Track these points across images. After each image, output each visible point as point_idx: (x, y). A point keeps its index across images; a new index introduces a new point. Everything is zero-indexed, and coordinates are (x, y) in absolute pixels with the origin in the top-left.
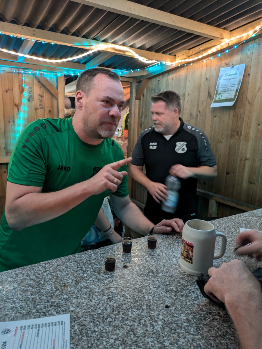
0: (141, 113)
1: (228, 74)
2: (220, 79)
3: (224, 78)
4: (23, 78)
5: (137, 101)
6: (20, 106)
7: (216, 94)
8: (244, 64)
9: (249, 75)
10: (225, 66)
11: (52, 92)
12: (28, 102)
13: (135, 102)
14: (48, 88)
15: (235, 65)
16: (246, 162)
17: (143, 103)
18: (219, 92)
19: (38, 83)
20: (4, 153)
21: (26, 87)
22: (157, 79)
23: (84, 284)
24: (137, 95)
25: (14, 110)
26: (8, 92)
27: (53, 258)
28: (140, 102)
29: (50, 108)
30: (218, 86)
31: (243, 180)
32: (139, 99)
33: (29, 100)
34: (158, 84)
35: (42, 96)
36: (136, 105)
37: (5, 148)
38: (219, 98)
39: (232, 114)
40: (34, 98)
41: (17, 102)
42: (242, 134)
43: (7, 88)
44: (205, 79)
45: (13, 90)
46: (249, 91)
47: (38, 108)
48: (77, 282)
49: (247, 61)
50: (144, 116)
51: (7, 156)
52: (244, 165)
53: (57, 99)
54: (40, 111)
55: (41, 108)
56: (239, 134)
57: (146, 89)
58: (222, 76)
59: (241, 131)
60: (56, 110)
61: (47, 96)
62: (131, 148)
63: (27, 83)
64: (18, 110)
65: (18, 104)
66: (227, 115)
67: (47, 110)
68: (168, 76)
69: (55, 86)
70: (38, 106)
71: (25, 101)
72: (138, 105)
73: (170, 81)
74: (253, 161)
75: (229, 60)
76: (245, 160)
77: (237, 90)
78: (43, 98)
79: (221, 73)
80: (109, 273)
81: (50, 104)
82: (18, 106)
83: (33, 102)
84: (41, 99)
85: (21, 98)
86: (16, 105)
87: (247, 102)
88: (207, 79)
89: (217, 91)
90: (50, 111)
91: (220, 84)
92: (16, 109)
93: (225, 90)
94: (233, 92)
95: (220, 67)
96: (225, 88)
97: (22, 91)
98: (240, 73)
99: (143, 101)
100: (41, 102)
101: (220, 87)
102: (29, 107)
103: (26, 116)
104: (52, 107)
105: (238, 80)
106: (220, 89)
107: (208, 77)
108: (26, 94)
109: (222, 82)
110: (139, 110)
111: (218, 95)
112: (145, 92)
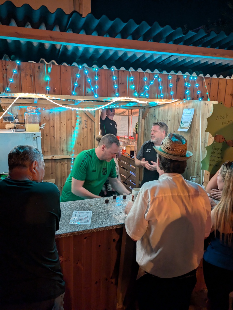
0: (145, 128)
1: (187, 113)
2: (183, 115)
3: (185, 114)
4: (77, 113)
5: (143, 120)
6: (75, 127)
7: (181, 123)
8: (194, 109)
9: (196, 115)
10: (186, 108)
11: (92, 119)
12: (79, 125)
13: (142, 121)
14: (90, 117)
15: (190, 108)
16: (196, 163)
17: (146, 122)
18: (182, 123)
19: (85, 114)
20: (66, 153)
21: (78, 117)
22: (154, 108)
23: (98, 206)
24: (143, 116)
25: (72, 130)
26: (69, 120)
27: (89, 199)
28: (145, 121)
29: (91, 128)
30: (182, 119)
31: (194, 173)
32: (145, 119)
33: (80, 124)
34: (155, 111)
35: (86, 121)
36: (142, 123)
37: (66, 150)
38: (182, 126)
39: (189, 135)
40: (82, 122)
41: (73, 125)
42: (194, 147)
43: (69, 118)
44: (177, 113)
45: (71, 119)
46: (196, 124)
47: (84, 128)
48: (96, 205)
49: (196, 107)
50: (147, 130)
51: (67, 154)
52: (195, 165)
53: (95, 123)
54: (85, 130)
55: (86, 128)
56: (192, 147)
57: (148, 113)
58: (184, 113)
59: (193, 145)
60: (93, 128)
61: (89, 121)
62: (139, 149)
63: (79, 115)
64: (74, 130)
65: (74, 126)
66: (187, 136)
67: (89, 128)
68: (159, 108)
69: (94, 115)
70: (84, 127)
71: (77, 124)
72: (144, 123)
73: (160, 111)
74: (199, 163)
75: (188, 105)
76: (195, 162)
77: (190, 122)
78: (87, 122)
79: (184, 112)
80: (106, 204)
81: (91, 125)
82: (74, 127)
83: (82, 125)
84: (86, 123)
85: (75, 123)
86: (73, 127)
87: (196, 130)
88: (178, 113)
89: (182, 122)
90: (90, 129)
91: (183, 118)
92: (73, 129)
93: (185, 122)
94: (188, 123)
95: (183, 108)
96: (185, 121)
97: (76, 119)
98: (192, 114)
99: (146, 120)
100: (86, 125)
101: (183, 119)
102: (80, 127)
103: (78, 132)
104: (92, 127)
105: (191, 116)
106: (183, 121)
107: (178, 112)
108: (78, 121)
109: (184, 117)
110: (144, 125)
111: (182, 124)
112: (148, 115)
